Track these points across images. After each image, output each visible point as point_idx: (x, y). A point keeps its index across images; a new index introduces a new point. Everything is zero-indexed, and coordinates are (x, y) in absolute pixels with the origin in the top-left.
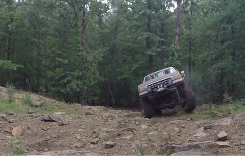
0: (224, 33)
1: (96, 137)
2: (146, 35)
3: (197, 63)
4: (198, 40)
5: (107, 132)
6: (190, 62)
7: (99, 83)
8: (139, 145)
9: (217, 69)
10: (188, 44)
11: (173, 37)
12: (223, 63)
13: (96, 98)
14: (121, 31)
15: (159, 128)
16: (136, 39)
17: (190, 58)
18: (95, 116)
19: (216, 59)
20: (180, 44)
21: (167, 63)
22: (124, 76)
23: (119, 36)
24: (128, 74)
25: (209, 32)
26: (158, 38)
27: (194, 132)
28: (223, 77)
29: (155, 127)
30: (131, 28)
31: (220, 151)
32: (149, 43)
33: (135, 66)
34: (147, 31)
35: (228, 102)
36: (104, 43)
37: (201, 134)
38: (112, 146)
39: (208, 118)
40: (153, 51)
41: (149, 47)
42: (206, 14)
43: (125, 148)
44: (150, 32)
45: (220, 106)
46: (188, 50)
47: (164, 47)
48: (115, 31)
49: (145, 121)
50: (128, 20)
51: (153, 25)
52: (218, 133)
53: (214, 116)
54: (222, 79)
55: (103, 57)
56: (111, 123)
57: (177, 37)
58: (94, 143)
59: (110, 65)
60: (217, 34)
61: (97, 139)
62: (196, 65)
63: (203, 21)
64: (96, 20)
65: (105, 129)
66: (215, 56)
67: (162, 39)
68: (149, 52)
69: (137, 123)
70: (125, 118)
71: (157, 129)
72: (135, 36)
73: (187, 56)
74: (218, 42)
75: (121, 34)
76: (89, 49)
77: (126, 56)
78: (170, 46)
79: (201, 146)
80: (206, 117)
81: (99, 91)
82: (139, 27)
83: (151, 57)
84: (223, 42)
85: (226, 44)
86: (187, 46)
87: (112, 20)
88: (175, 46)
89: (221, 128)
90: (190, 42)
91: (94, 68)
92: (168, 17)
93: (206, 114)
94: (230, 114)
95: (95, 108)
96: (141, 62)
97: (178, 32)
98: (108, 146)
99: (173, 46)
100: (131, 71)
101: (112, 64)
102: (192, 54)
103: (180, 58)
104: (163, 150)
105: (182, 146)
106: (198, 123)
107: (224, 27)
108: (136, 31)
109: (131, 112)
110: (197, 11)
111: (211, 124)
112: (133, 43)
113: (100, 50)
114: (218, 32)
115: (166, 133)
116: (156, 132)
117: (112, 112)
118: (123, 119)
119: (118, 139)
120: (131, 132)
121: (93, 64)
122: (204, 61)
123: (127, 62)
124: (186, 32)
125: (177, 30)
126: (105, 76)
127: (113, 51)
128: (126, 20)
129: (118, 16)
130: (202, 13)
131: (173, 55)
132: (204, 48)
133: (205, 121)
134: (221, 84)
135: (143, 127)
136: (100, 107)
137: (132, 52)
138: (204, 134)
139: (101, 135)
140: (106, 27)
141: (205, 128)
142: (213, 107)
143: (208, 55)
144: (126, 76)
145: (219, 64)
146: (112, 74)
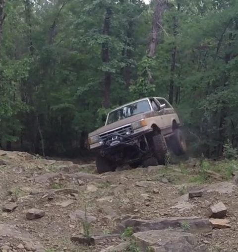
0: (230, 44)
1: (13, 201)
2: (102, 38)
3: (184, 91)
4: (186, 52)
5: (31, 194)
6: (172, 87)
7: (20, 115)
8: (83, 217)
9: (215, 102)
10: (170, 58)
11: (147, 44)
12: (226, 92)
13: (15, 139)
14: (61, 31)
15: (116, 191)
16: (85, 44)
17: (172, 82)
18: (12, 168)
19: (215, 86)
20: (157, 58)
21: (134, 87)
22: (62, 105)
23: (57, 39)
24: (68, 102)
25: (207, 40)
26: (122, 45)
27: (173, 201)
28: (225, 116)
29: (109, 190)
30: (78, 26)
31: (214, 234)
32: (106, 53)
33: (81, 89)
34: (104, 33)
35: (230, 157)
36: (32, 49)
37: (183, 204)
38: (38, 217)
39: (195, 180)
40: (112, 67)
41: (105, 59)
42: (202, 11)
43: (60, 221)
44: (109, 34)
45: (217, 162)
46: (170, 68)
47: (131, 60)
48: (52, 30)
49: (94, 178)
50: (74, 13)
51: (114, 23)
52: (212, 204)
53: (207, 178)
54: (222, 120)
55: (30, 72)
56: (37, 179)
57: (152, 46)
58: (8, 211)
59: (41, 86)
60: (219, 44)
61: (14, 204)
62: (182, 94)
63: (198, 21)
64: (21, 11)
65: (28, 189)
66: (214, 79)
67: (127, 48)
68: (106, 68)
69: (81, 182)
70: (61, 173)
71: (113, 194)
72: (83, 39)
73: (167, 78)
74: (220, 58)
75: (61, 35)
76: (6, 58)
77: (68, 73)
78: (140, 60)
79: (183, 223)
80: (193, 179)
81: (20, 128)
82: (92, 25)
83: (108, 76)
84: (227, 58)
85: (232, 62)
86: (168, 61)
87: (47, 11)
88: (149, 60)
89: (217, 197)
90: (173, 55)
91: (14, 89)
92: (140, 11)
93: (194, 173)
94: (233, 175)
95: (12, 155)
96: (91, 83)
97: (155, 37)
98: (30, 217)
99: (145, 59)
100: (75, 98)
101: (43, 83)
102: (176, 76)
103: (156, 81)
104: (121, 228)
105: (152, 221)
106: (180, 187)
107: (231, 35)
108: (86, 31)
109: (71, 164)
110: (188, 5)
111: (202, 190)
112: (81, 51)
113: (25, 59)
114: (221, 41)
115: (126, 201)
116: (111, 197)
117: (39, 162)
118: (57, 174)
119: (48, 205)
120: (69, 196)
121: (13, 83)
122: (195, 88)
123: (69, 83)
124: (168, 38)
125: (154, 34)
126: (31, 103)
127: (47, 62)
128: (71, 13)
129: (58, 5)
130: (196, 9)
131: (145, 74)
132: (197, 66)
133: (192, 184)
134: (221, 126)
135: (91, 188)
136: (20, 153)
137: (78, 66)
138: (189, 206)
139: (21, 199)
140: (37, 23)
141: (191, 197)
142: (206, 163)
143: (202, 79)
144: (67, 105)
145: (220, 94)
146: (44, 101)
